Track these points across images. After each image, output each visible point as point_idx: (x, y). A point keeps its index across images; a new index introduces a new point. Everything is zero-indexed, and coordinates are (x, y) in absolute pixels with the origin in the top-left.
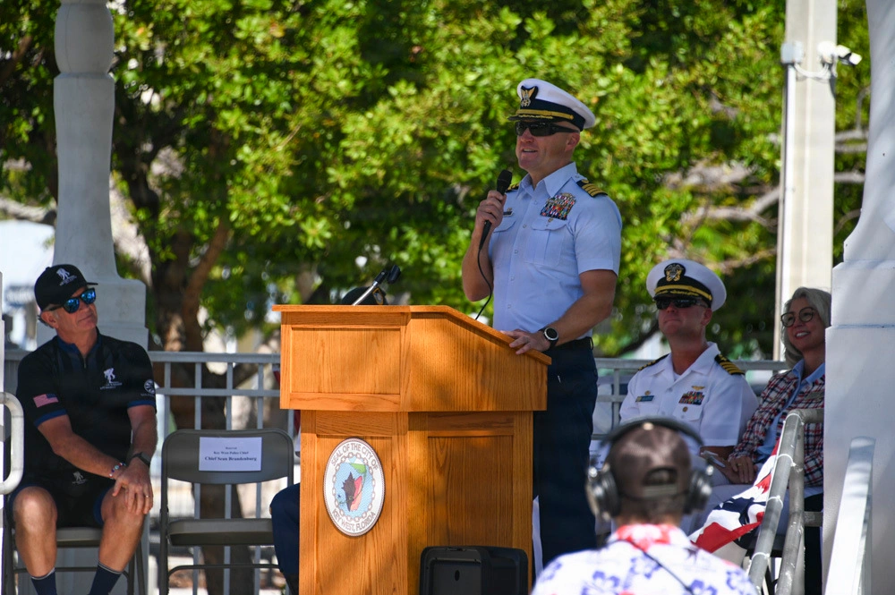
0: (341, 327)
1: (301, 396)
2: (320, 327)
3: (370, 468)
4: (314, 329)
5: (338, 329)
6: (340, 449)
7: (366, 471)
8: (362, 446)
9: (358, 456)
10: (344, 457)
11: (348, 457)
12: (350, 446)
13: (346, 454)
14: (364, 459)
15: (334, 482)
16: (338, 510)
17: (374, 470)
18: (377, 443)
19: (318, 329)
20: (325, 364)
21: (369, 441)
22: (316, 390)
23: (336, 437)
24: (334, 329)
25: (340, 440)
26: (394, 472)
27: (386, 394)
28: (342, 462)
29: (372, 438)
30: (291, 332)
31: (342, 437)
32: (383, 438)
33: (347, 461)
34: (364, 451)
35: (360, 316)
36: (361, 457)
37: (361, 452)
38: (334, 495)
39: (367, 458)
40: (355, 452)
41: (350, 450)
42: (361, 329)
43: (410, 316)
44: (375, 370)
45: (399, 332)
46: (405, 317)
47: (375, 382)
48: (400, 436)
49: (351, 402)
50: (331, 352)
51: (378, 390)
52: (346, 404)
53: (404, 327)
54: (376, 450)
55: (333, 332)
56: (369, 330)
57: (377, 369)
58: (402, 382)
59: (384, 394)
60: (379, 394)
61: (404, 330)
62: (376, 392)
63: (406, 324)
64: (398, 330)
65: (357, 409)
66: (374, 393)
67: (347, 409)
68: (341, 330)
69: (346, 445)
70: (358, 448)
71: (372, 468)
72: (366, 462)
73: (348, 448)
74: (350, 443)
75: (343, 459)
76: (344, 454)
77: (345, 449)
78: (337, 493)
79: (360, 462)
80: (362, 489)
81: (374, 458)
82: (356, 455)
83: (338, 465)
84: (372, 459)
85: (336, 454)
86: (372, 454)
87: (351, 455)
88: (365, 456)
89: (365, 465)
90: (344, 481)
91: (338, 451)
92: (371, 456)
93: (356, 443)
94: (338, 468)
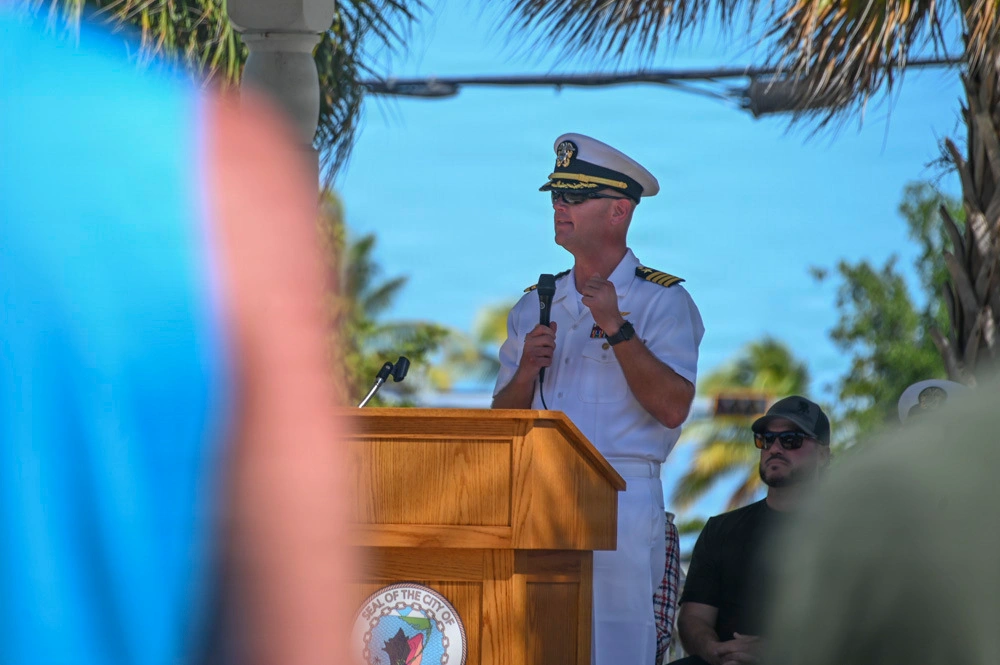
0: (397, 436)
3: (438, 623)
5: (387, 440)
6: (381, 597)
7: (430, 627)
8: (424, 593)
9: (416, 607)
10: (390, 609)
11: (396, 608)
12: (401, 594)
13: (393, 604)
14: (426, 612)
15: (367, 642)
17: (447, 626)
18: (453, 589)
21: (437, 587)
23: (372, 581)
25: (377, 586)
26: (486, 629)
27: (482, 525)
28: (383, 614)
29: (441, 583)
31: (382, 582)
32: (463, 583)
33: (394, 613)
34: (428, 600)
36: (420, 608)
37: (421, 602)
38: (368, 659)
39: (434, 610)
40: (409, 601)
41: (400, 598)
42: (435, 440)
43: (531, 424)
44: (461, 493)
45: (508, 445)
46: (522, 425)
47: (460, 508)
48: (498, 582)
49: (416, 535)
50: (374, 470)
51: (466, 519)
52: (405, 538)
53: (520, 438)
54: (450, 599)
55: (378, 443)
56: (450, 441)
57: (465, 492)
58: (516, 510)
59: (477, 525)
60: (469, 525)
61: (519, 443)
62: (462, 522)
63: (524, 434)
64: (507, 441)
65: (427, 545)
66: (459, 524)
67: (408, 545)
68: (395, 440)
69: (391, 592)
70: (416, 596)
71: (444, 622)
72: (430, 614)
73: (395, 596)
74: (399, 590)
75: (386, 611)
76: (387, 604)
77: (389, 598)
78: (373, 656)
79: (419, 615)
80: (422, 651)
81: (446, 609)
82: (412, 606)
83: (376, 618)
84: (442, 611)
85: (370, 604)
86: (442, 604)
87: (401, 606)
88: (430, 607)
89: (429, 619)
90: (387, 640)
91: (375, 601)
92: (440, 607)
93: (411, 590)
94: (375, 622)
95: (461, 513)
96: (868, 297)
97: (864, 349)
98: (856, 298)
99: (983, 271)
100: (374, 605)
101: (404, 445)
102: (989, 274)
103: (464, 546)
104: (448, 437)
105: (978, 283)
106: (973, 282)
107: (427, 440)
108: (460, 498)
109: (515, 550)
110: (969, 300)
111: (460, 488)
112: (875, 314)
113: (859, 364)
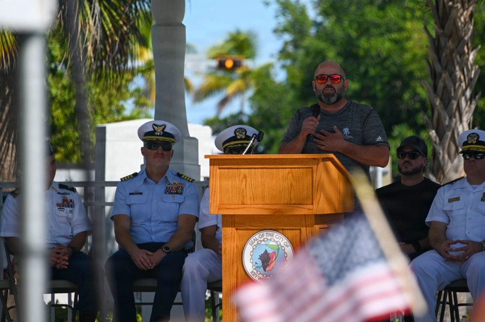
1: (228, 207)
2: (244, 167)
3: (282, 247)
4: (237, 168)
5: (258, 168)
6: (257, 236)
7: (279, 249)
8: (275, 234)
9: (272, 240)
10: (261, 241)
11: (264, 240)
12: (265, 235)
13: (262, 239)
14: (277, 242)
15: (251, 256)
16: (255, 271)
18: (288, 232)
19: (241, 168)
20: (248, 189)
21: (281, 231)
22: (240, 203)
23: (253, 229)
24: (255, 168)
25: (255, 231)
27: (300, 204)
29: (283, 229)
30: (218, 170)
31: (257, 229)
32: (293, 229)
33: (263, 243)
34: (277, 237)
35: (278, 160)
36: (274, 241)
37: (274, 238)
38: (252, 263)
39: (280, 241)
41: (265, 237)
42: (279, 168)
43: (320, 160)
44: (291, 191)
45: (311, 169)
46: (317, 161)
47: (290, 197)
48: (307, 228)
49: (271, 209)
50: (252, 181)
51: (293, 202)
52: (267, 211)
53: (316, 166)
54: (287, 236)
55: (254, 170)
56: (285, 168)
57: (292, 190)
58: (315, 197)
59: (298, 204)
60: (294, 204)
61: (316, 168)
62: (291, 203)
63: (318, 165)
64: (310, 168)
65: (277, 214)
66: (290, 204)
67: (268, 214)
68: (261, 168)
69: (261, 234)
70: (272, 235)
71: (285, 246)
72: (279, 243)
73: (263, 236)
74: (265, 233)
75: (259, 242)
76: (260, 239)
77: (260, 236)
78: (254, 261)
79: (274, 243)
80: (275, 259)
81: (285, 241)
82: (271, 240)
83: (255, 245)
84: (284, 241)
85: (252, 239)
86: (284, 239)
87: (266, 240)
88: (278, 240)
89: (278, 245)
90: (260, 255)
91: (254, 238)
92: (283, 240)
93: (270, 233)
94: (255, 247)
95: (291, 199)
96: (289, 14)
97: (287, 37)
98: (284, 15)
99: (444, 55)
100: (254, 239)
101: (265, 170)
102: (446, 56)
103: (293, 214)
104: (284, 167)
105: (442, 60)
106: (440, 60)
107: (275, 168)
108: (290, 193)
109: (315, 215)
110: (438, 68)
111: (290, 188)
112: (293, 21)
113: (286, 43)
